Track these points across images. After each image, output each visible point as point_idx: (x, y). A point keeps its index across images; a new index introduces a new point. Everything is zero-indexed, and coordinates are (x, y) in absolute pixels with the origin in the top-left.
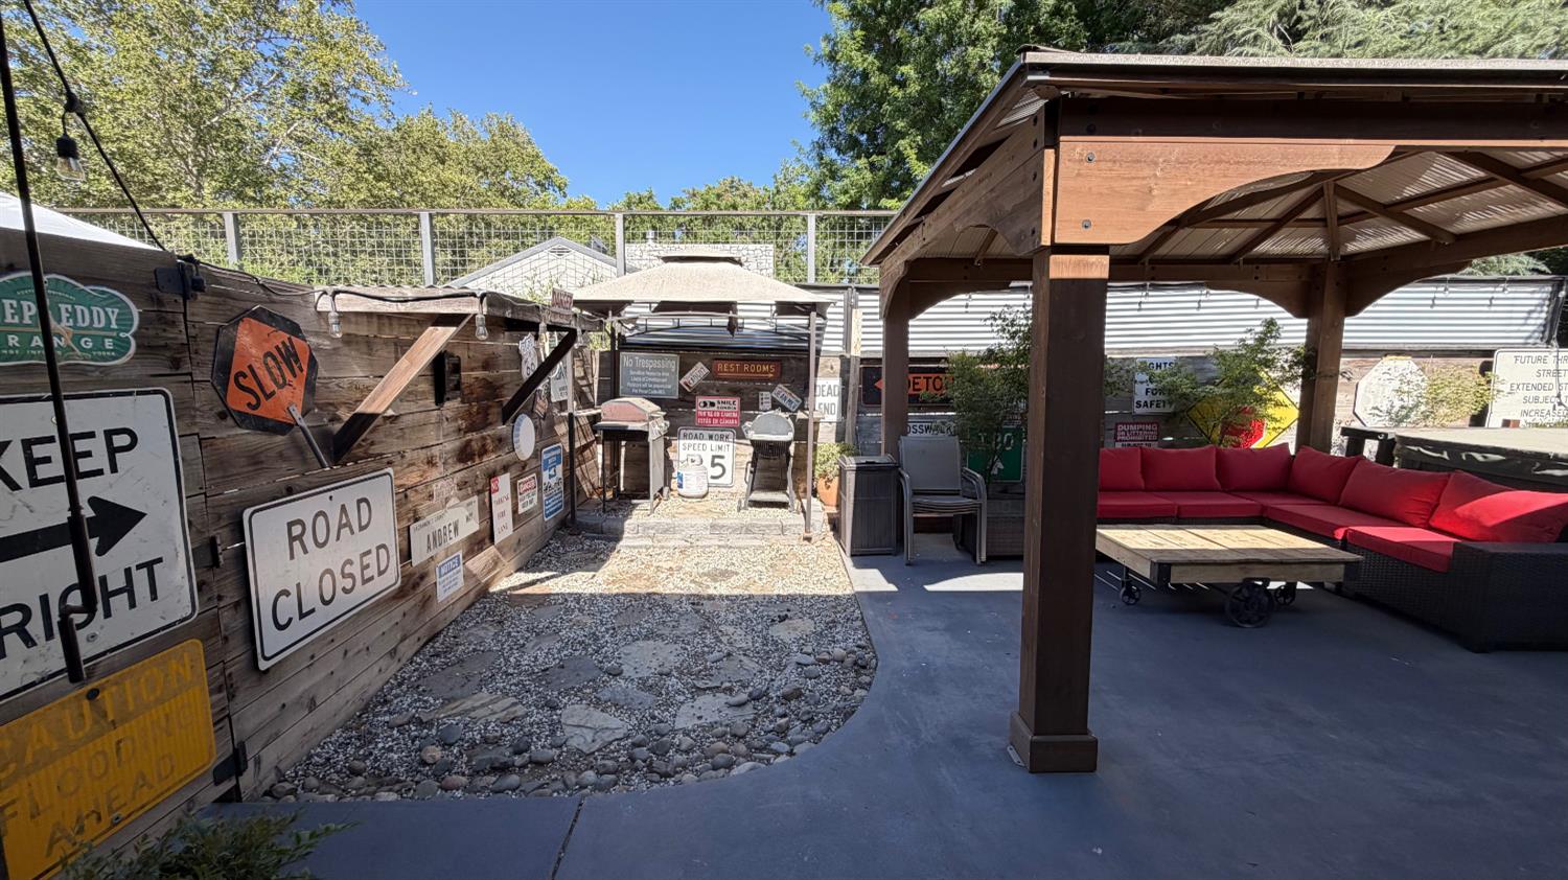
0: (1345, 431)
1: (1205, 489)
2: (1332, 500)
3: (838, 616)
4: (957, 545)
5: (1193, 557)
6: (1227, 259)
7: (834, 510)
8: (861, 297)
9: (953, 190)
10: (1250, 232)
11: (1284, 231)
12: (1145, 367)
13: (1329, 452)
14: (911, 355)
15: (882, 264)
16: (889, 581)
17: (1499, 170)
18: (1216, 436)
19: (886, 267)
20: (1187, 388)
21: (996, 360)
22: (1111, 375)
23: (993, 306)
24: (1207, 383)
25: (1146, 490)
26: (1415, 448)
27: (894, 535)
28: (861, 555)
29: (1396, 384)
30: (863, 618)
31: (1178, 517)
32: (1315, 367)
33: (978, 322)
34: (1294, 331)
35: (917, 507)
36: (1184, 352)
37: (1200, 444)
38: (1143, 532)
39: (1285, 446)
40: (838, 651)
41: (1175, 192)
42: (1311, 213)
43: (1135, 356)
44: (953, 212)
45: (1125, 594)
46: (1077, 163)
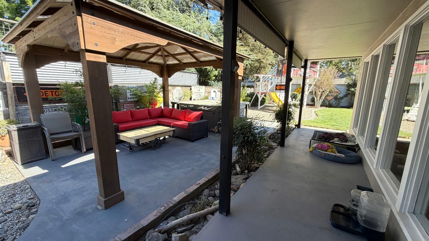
0: (172, 103)
1: (146, 119)
2: (170, 117)
3: (16, 191)
4: (74, 149)
5: (144, 136)
6: (144, 62)
7: (9, 148)
8: (7, 57)
9: (43, 21)
10: (148, 56)
11: (155, 57)
12: (129, 88)
13: (169, 107)
14: (40, 83)
15: (16, 44)
16: (44, 169)
17: (188, 52)
18: (148, 105)
19: (18, 46)
20: (140, 94)
21: (80, 86)
22: (120, 91)
23: (75, 67)
24: (144, 93)
25: (133, 121)
26: (182, 105)
27: (44, 151)
28: (27, 163)
29: (178, 93)
30: (31, 187)
31: (141, 127)
32: (164, 89)
33: (70, 72)
34: (160, 80)
35: (53, 139)
36: (138, 85)
37: (144, 108)
38: (132, 132)
39: (161, 107)
40: (17, 205)
41: (122, 41)
42: (159, 53)
43: (126, 85)
44: (45, 29)
45: (130, 149)
46: (90, 24)
